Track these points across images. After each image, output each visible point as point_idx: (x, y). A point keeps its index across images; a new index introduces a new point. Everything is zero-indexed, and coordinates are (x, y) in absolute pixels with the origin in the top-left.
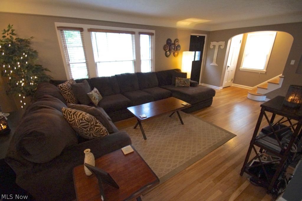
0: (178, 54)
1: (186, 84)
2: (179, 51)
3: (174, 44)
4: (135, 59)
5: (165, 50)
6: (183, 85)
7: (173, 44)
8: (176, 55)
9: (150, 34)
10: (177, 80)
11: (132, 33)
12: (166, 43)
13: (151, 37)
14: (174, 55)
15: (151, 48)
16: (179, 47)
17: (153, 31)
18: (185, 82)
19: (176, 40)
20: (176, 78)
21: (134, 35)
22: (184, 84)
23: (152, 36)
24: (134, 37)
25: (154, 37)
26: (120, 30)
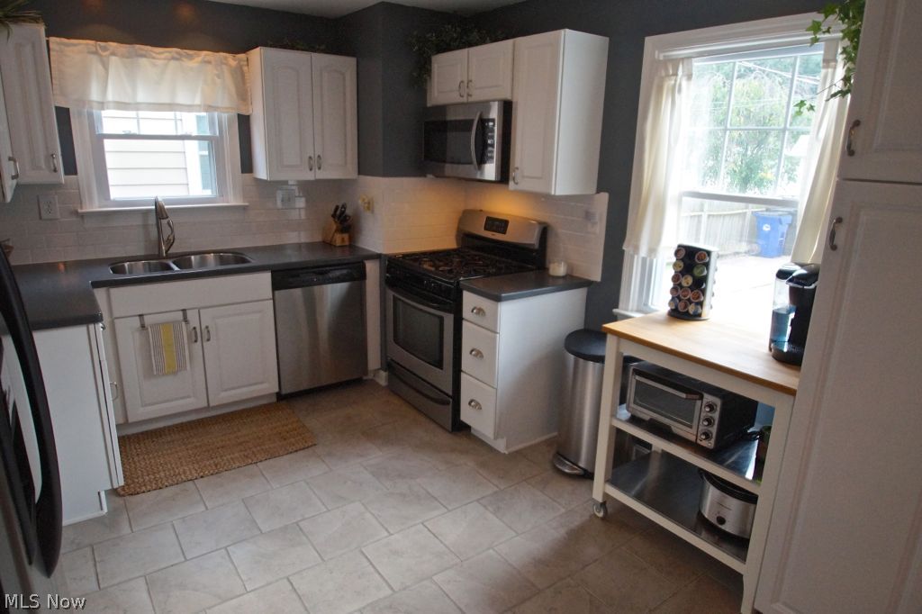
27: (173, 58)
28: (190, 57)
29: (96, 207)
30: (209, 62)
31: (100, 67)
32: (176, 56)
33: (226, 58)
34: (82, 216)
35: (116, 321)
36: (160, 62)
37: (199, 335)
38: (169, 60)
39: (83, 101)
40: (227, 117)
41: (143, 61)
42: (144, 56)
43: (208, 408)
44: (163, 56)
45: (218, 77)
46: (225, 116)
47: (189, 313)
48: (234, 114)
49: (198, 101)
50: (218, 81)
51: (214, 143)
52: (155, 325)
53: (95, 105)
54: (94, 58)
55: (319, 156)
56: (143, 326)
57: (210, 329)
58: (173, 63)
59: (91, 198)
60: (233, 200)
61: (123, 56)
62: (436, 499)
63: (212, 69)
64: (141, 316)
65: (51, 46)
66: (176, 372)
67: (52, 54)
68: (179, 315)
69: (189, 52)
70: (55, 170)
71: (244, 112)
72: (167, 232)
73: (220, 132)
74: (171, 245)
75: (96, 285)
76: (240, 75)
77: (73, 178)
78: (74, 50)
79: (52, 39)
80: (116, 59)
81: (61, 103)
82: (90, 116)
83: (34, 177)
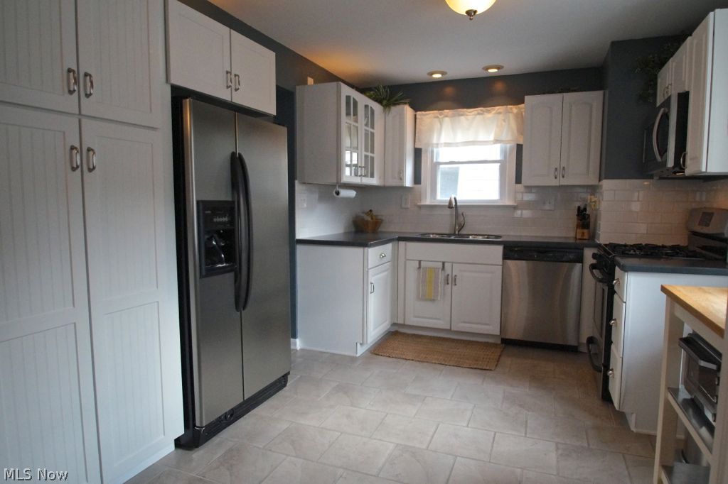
27: (479, 114)
28: (489, 112)
29: (428, 202)
30: (500, 113)
31: (439, 124)
32: (480, 111)
33: (511, 109)
34: (420, 207)
35: (407, 262)
36: (469, 117)
37: (451, 280)
38: (476, 115)
39: (428, 144)
40: (510, 146)
41: (462, 118)
42: (462, 115)
44: (473, 113)
45: (504, 121)
46: (508, 146)
47: (446, 264)
48: (514, 144)
49: (492, 138)
50: (504, 123)
51: (503, 164)
52: (425, 268)
53: (435, 146)
54: (436, 120)
55: (564, 168)
56: (420, 267)
57: (457, 278)
59: (426, 198)
60: (508, 202)
61: (451, 117)
62: (526, 427)
63: (501, 117)
64: (420, 261)
65: (417, 116)
66: (433, 300)
67: (417, 120)
68: (440, 265)
69: (489, 109)
70: (401, 179)
71: (521, 143)
72: (461, 219)
73: (505, 157)
74: (462, 227)
75: (401, 239)
76: (520, 119)
77: (417, 186)
78: (427, 117)
79: (418, 113)
80: (447, 119)
81: (418, 146)
82: (432, 152)
83: (391, 182)
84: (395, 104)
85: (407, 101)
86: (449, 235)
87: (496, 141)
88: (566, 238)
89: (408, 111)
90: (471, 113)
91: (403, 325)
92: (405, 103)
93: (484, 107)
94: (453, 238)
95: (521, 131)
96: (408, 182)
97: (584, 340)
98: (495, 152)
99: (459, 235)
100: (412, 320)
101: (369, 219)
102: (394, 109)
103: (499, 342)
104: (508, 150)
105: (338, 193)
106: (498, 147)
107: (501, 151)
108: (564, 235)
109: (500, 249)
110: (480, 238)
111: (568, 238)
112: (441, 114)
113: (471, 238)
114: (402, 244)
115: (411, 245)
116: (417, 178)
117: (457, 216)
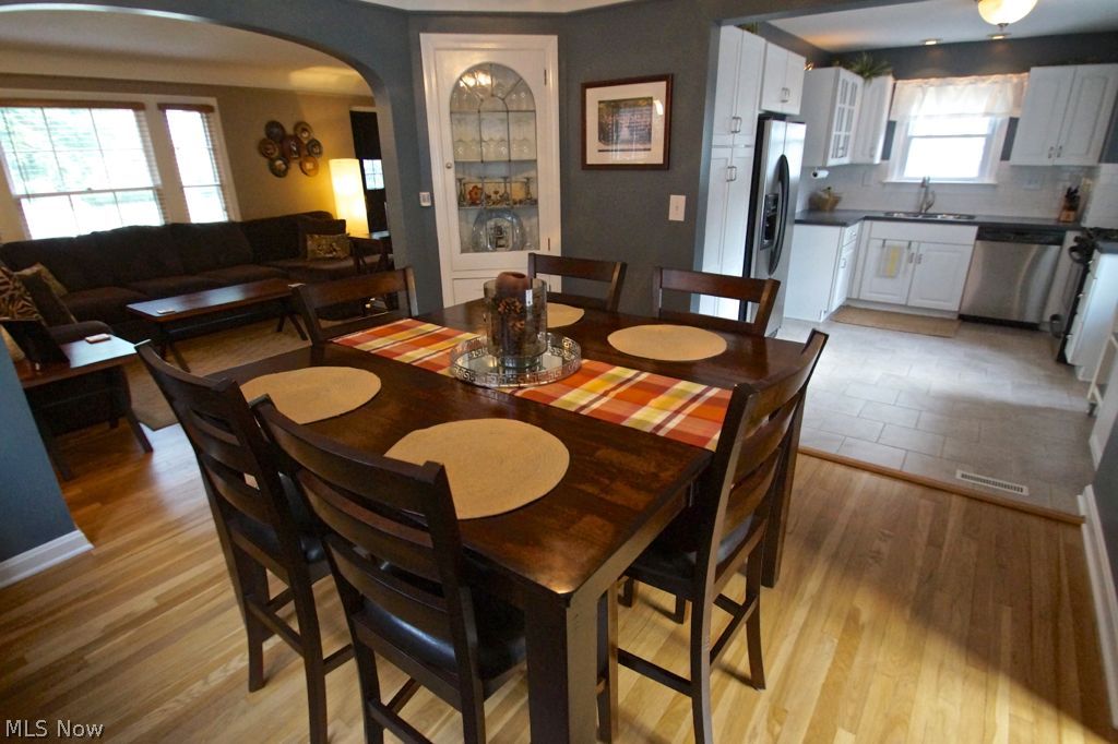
0: (316, 167)
1: (335, 250)
2: (319, 160)
3: (296, 138)
4: (159, 182)
5: (265, 154)
6: (328, 256)
7: (291, 137)
8: (310, 170)
9: (204, 109)
10: (309, 243)
11: (137, 107)
12: (263, 135)
13: (207, 117)
14: (303, 172)
15: (214, 150)
16: (314, 146)
17: (212, 101)
18: (331, 245)
19: (302, 126)
20: (308, 236)
21: (142, 113)
22: (331, 252)
23: (210, 114)
24: (143, 119)
25: (216, 116)
26: (85, 98)
27: (971, 83)
28: (984, 81)
29: (894, 178)
30: (996, 82)
31: (921, 95)
34: (885, 184)
35: (871, 240)
36: (959, 87)
37: (915, 259)
38: (967, 84)
39: (905, 117)
40: (1001, 119)
41: (951, 88)
43: (905, 306)
45: (1000, 92)
46: (999, 119)
47: (912, 243)
48: (1007, 118)
49: (982, 110)
51: (989, 139)
52: (889, 247)
53: (912, 118)
54: (919, 89)
55: (1061, 147)
56: (884, 246)
57: (923, 257)
58: (970, 87)
59: (892, 174)
60: (988, 180)
61: (938, 86)
63: (997, 87)
64: (884, 241)
65: (897, 85)
66: (892, 277)
67: (897, 90)
68: (906, 244)
69: (984, 77)
70: (872, 156)
71: (1015, 116)
72: (930, 196)
73: (993, 130)
74: (930, 206)
75: (867, 218)
76: (1019, 89)
77: (886, 162)
78: (908, 87)
79: (899, 82)
80: (932, 89)
81: (892, 118)
82: (908, 125)
83: (860, 159)
84: (877, 74)
85: (889, 70)
86: (916, 214)
87: (987, 114)
88: (1046, 219)
89: (890, 80)
90: (962, 82)
91: (858, 300)
92: (888, 74)
93: (979, 75)
94: (920, 217)
95: (1017, 103)
96: (877, 160)
97: (1047, 318)
98: (983, 126)
99: (926, 215)
100: (866, 295)
101: (827, 196)
102: (876, 81)
103: (955, 317)
104: (998, 123)
105: (815, 175)
106: (988, 119)
107: (990, 125)
108: (1045, 216)
109: (974, 230)
110: (951, 218)
111: (1050, 219)
112: (926, 83)
113: (939, 217)
114: (867, 223)
115: (876, 224)
116: (886, 155)
117: (926, 194)
